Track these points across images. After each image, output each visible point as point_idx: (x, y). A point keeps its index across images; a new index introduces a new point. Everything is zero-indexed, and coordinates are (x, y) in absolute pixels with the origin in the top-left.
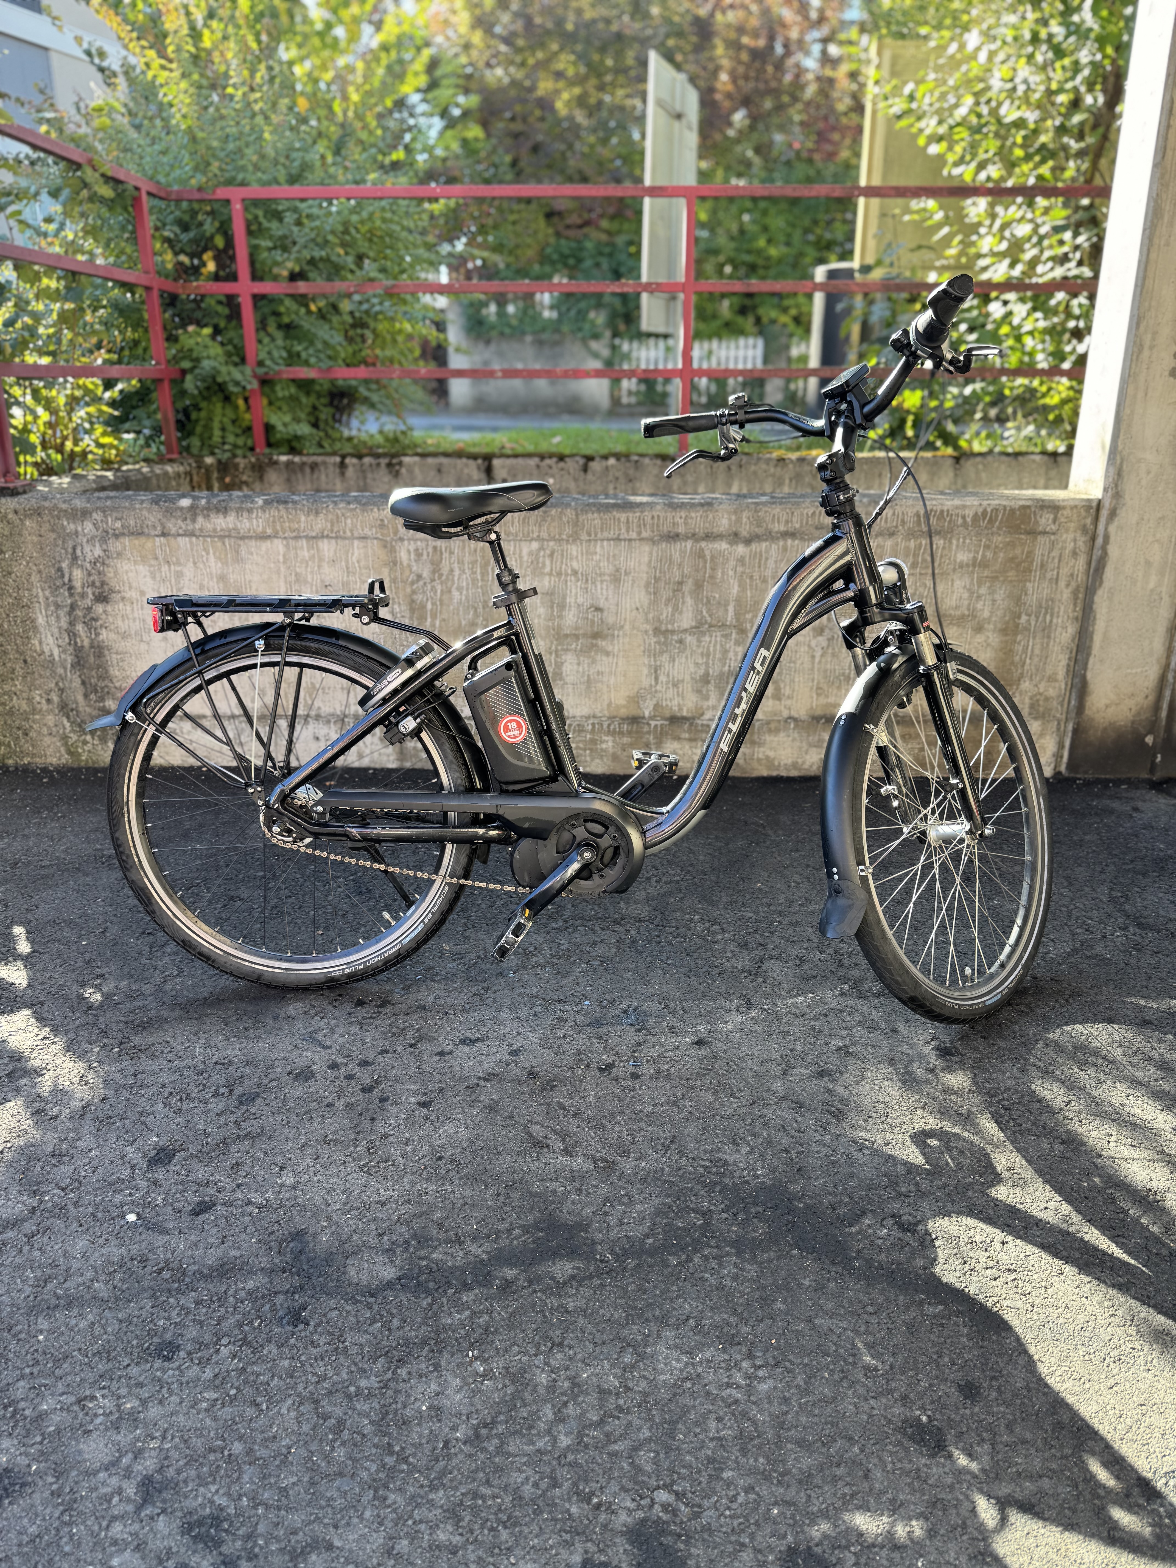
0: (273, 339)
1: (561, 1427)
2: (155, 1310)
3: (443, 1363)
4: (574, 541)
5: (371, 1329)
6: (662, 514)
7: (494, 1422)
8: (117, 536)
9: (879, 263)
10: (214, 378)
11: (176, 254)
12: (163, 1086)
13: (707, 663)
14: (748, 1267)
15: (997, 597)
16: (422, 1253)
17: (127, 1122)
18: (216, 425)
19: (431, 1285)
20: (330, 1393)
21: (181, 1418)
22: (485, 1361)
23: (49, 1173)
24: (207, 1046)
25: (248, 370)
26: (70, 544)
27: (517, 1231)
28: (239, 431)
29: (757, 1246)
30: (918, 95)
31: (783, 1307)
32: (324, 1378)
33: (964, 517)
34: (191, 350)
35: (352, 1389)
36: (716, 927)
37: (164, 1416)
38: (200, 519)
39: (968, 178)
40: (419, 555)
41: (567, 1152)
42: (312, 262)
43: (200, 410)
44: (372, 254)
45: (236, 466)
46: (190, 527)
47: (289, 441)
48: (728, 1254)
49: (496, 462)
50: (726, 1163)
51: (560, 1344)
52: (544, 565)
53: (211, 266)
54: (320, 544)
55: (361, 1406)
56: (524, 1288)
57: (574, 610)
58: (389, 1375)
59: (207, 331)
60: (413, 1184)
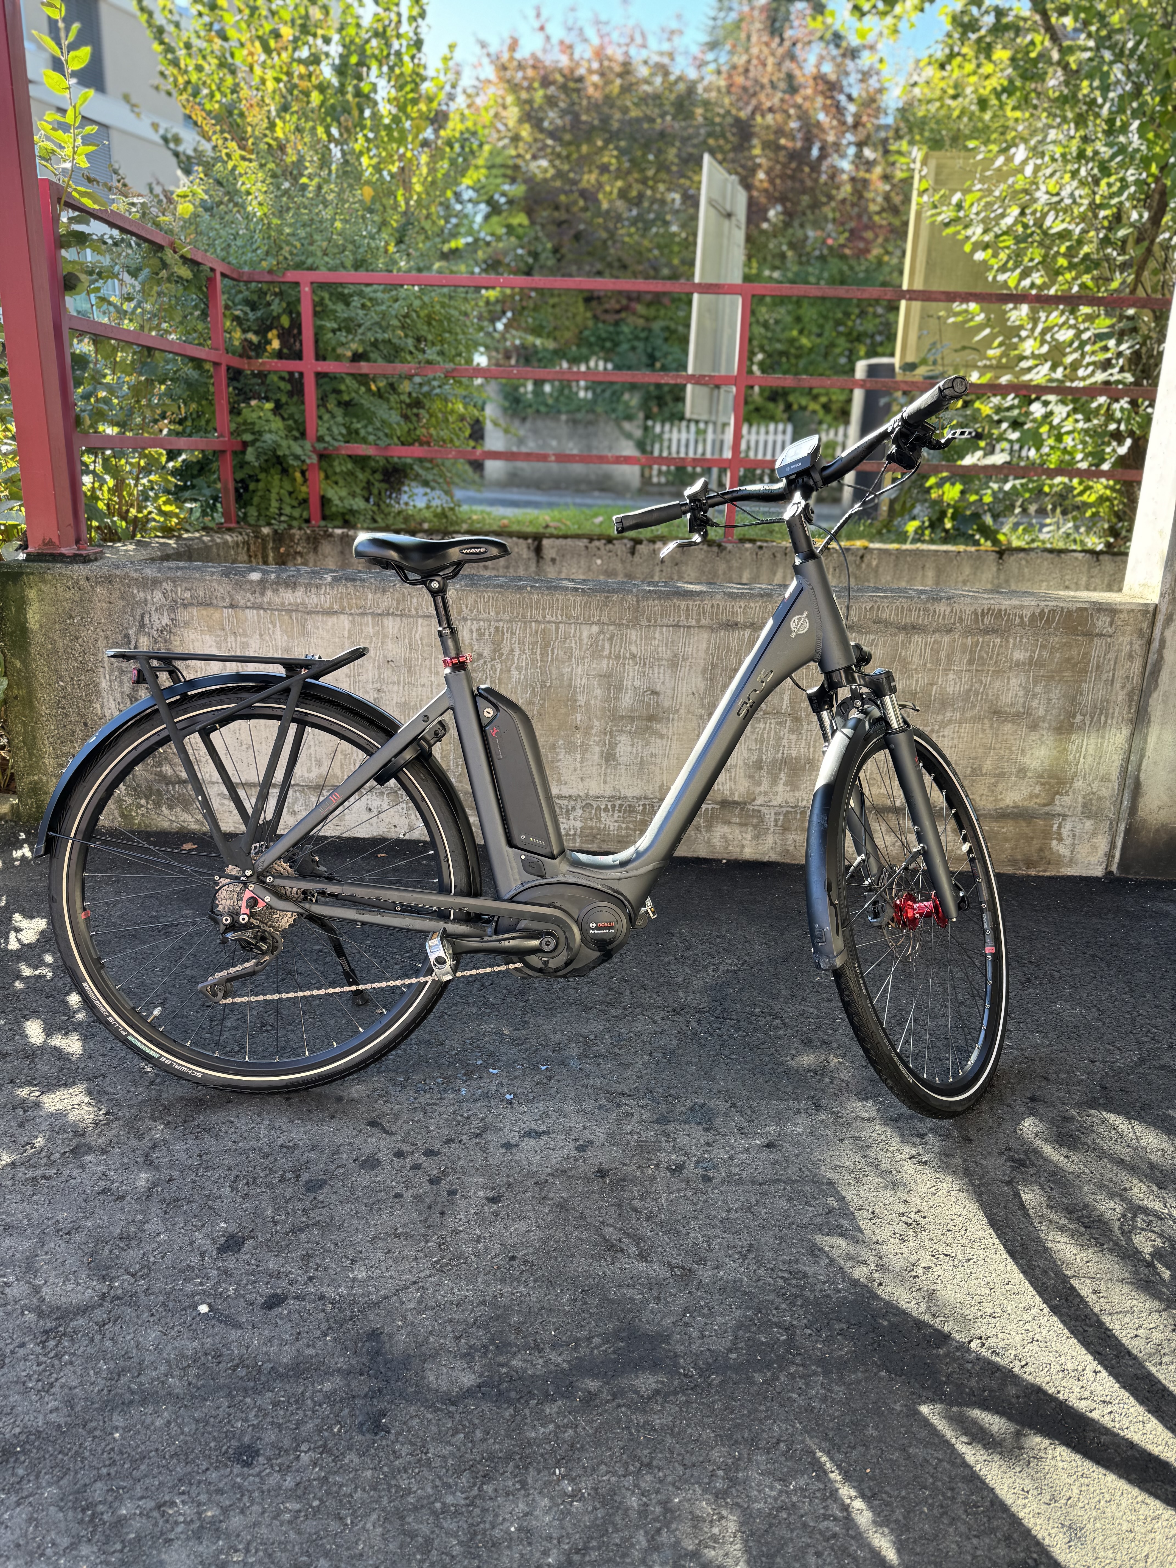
0: (333, 417)
1: (655, 1556)
2: (232, 1410)
3: (530, 1481)
4: (634, 626)
5: (454, 1440)
6: (722, 603)
7: (586, 1548)
8: (185, 606)
9: (924, 362)
10: (274, 451)
11: (244, 331)
12: (230, 1169)
13: (760, 750)
14: (836, 1388)
15: (1052, 696)
16: (501, 1359)
17: (194, 1206)
18: (274, 496)
19: (513, 1394)
20: (416, 1509)
21: (264, 1530)
22: (572, 1480)
23: (117, 1257)
24: (271, 1128)
25: (308, 445)
26: (139, 611)
27: (596, 1340)
28: (295, 503)
29: (843, 1365)
30: (966, 205)
31: (875, 1433)
32: (409, 1491)
33: (1021, 617)
34: (253, 424)
35: (438, 1505)
36: (778, 1021)
37: (246, 1527)
38: (269, 593)
39: (1012, 283)
40: (481, 634)
41: (642, 1257)
42: (375, 344)
43: (258, 481)
44: (430, 337)
45: (292, 537)
46: (259, 600)
47: (343, 514)
48: (815, 1373)
49: (545, 542)
50: (805, 1276)
51: (649, 1465)
52: (603, 648)
53: (276, 344)
54: (385, 621)
55: (449, 1524)
56: (608, 1402)
57: (630, 693)
58: (475, 1491)
59: (269, 406)
60: (487, 1284)
